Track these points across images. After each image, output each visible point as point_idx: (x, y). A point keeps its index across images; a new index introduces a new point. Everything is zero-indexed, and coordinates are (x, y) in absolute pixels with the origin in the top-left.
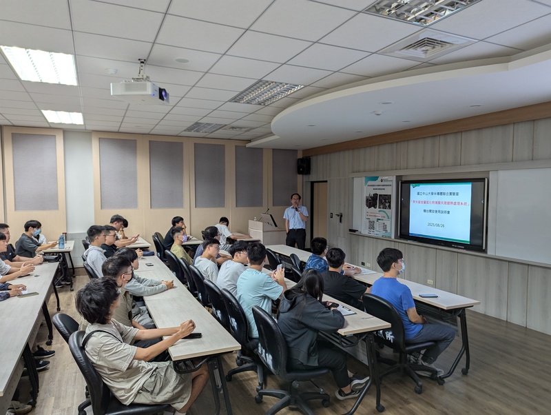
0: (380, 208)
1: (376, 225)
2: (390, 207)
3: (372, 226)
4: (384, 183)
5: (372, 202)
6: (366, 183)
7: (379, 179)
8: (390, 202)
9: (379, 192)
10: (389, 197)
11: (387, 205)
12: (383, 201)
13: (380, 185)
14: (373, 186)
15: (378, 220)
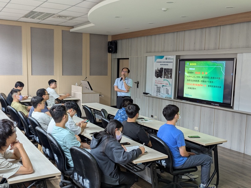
0: (164, 78)
1: (162, 90)
3: (158, 90)
5: (159, 74)
6: (156, 60)
8: (171, 74)
9: (164, 67)
10: (171, 70)
11: (169, 76)
12: (167, 73)
13: (165, 62)
14: (160, 62)
15: (163, 86)
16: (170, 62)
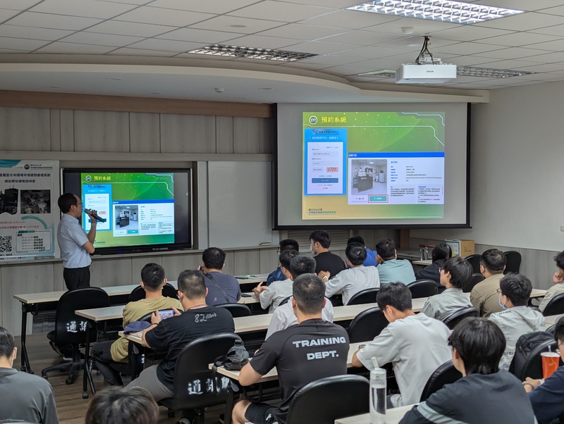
0: (23, 212)
1: (17, 243)
2: (48, 210)
4: (30, 171)
5: (3, 204)
7: (21, 165)
8: (48, 203)
9: (20, 187)
10: (47, 194)
11: (42, 206)
12: (33, 201)
13: (22, 175)
14: (4, 175)
15: (20, 233)
16: (42, 175)
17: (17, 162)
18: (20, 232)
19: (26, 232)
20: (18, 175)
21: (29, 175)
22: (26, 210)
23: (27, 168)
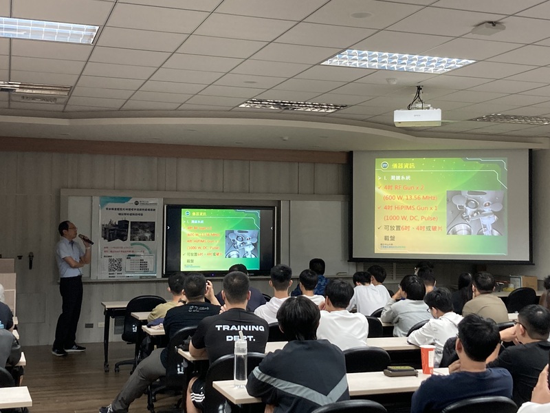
0: (132, 239)
1: (126, 264)
2: (153, 238)
3: (116, 266)
5: (116, 232)
6: (103, 205)
7: (132, 201)
8: (153, 232)
9: (131, 219)
10: (152, 224)
11: (148, 235)
12: (140, 230)
13: (132, 209)
14: (118, 209)
15: (129, 257)
16: (149, 210)
17: (129, 199)
18: (129, 255)
19: (134, 256)
20: (130, 209)
21: (138, 210)
22: (134, 238)
23: (137, 204)
